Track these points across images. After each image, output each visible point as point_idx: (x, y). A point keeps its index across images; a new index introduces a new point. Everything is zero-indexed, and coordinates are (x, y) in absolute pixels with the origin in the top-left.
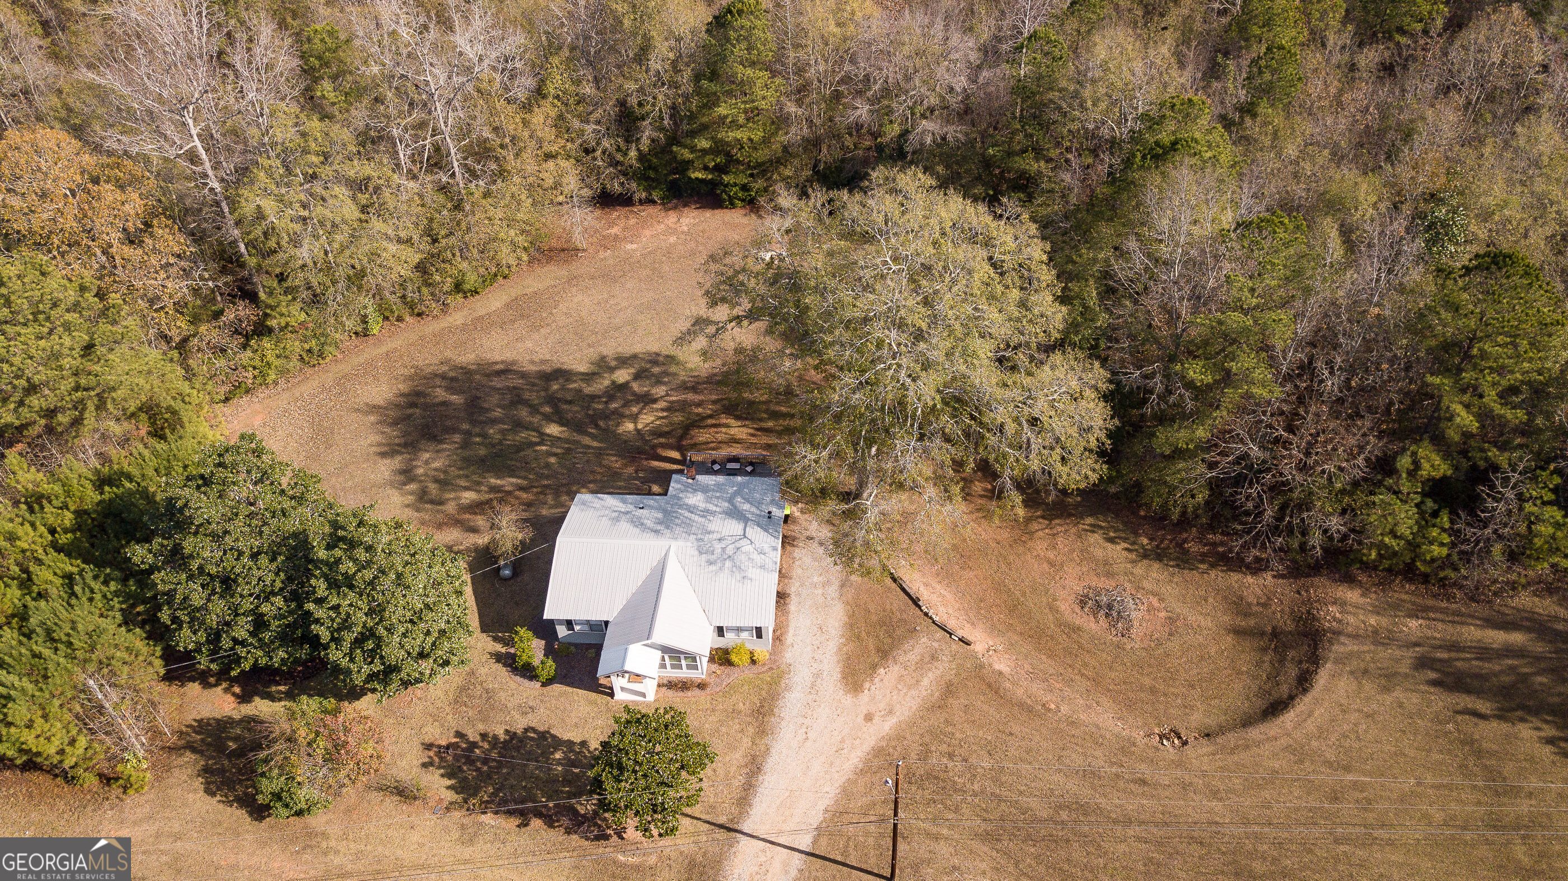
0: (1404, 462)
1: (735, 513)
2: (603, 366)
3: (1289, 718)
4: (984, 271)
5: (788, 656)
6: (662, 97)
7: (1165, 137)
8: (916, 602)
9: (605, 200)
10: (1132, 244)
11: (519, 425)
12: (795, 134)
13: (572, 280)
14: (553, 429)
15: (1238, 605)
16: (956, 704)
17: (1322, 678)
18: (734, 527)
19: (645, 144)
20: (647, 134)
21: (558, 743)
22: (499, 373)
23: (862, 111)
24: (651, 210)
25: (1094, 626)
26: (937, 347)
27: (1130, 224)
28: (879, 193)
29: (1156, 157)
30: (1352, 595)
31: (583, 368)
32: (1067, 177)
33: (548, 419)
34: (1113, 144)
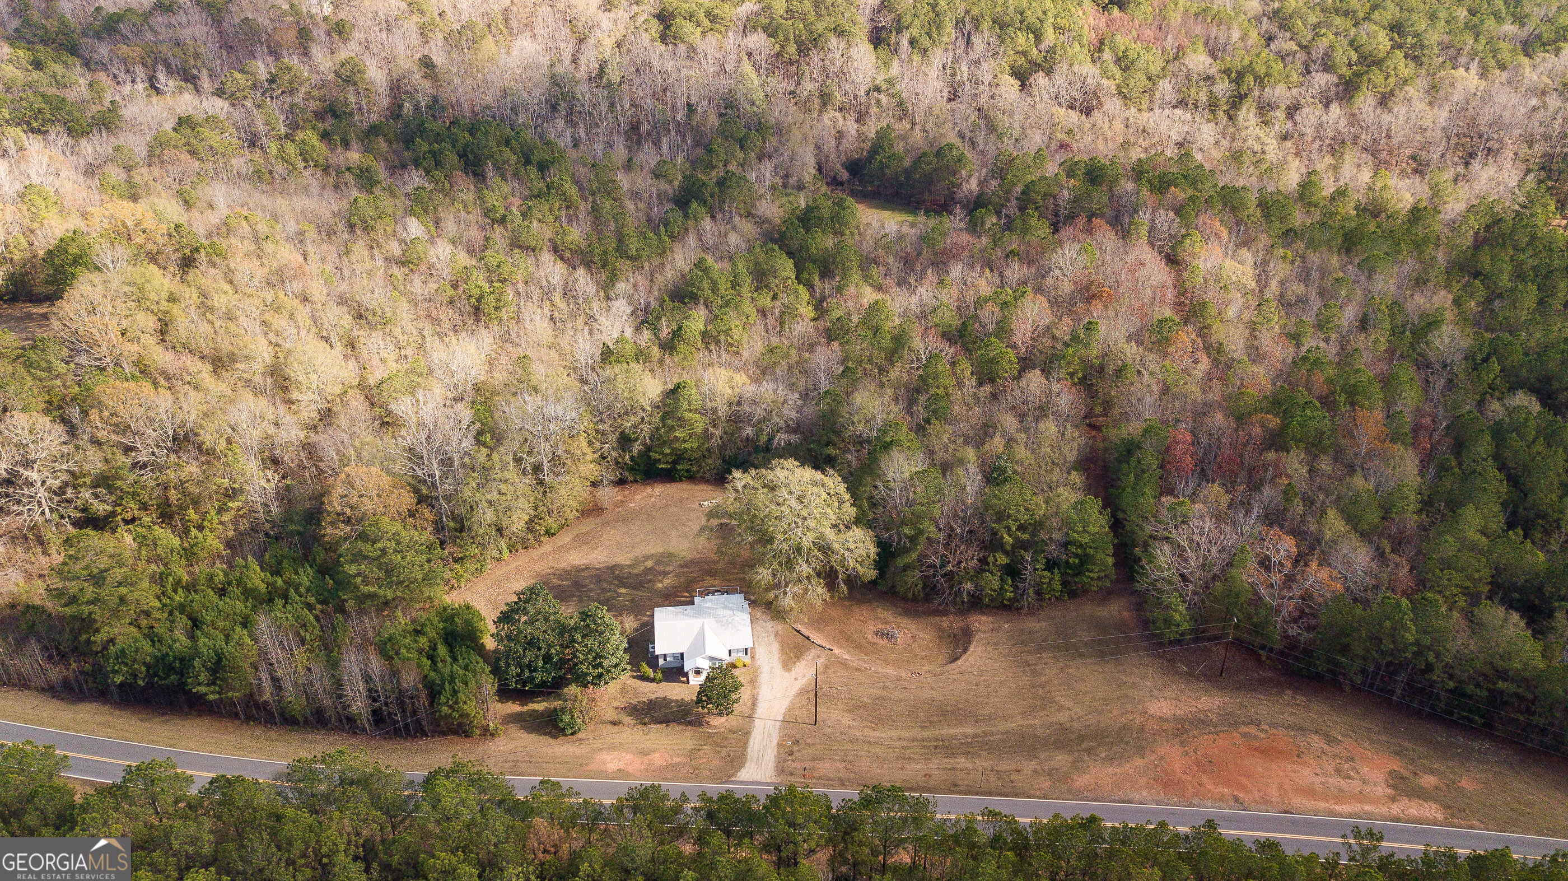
0: (991, 559)
1: (726, 608)
2: (637, 562)
3: (959, 662)
4: (824, 496)
5: (758, 663)
6: (646, 430)
7: (888, 439)
8: (808, 638)
9: (621, 482)
10: (879, 484)
11: (604, 590)
12: (714, 443)
13: (604, 524)
14: (623, 591)
15: (940, 629)
16: (830, 671)
17: (971, 649)
18: (728, 613)
19: (635, 452)
20: (637, 447)
21: (672, 701)
22: (583, 570)
23: (749, 431)
24: (636, 486)
25: (882, 642)
26: (811, 523)
27: (879, 476)
28: (778, 469)
29: (885, 448)
30: (984, 618)
31: (628, 563)
32: (849, 456)
33: (619, 587)
34: (868, 441)
